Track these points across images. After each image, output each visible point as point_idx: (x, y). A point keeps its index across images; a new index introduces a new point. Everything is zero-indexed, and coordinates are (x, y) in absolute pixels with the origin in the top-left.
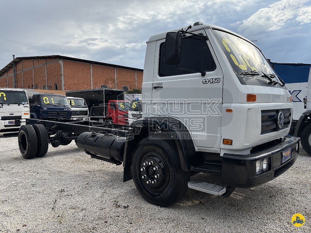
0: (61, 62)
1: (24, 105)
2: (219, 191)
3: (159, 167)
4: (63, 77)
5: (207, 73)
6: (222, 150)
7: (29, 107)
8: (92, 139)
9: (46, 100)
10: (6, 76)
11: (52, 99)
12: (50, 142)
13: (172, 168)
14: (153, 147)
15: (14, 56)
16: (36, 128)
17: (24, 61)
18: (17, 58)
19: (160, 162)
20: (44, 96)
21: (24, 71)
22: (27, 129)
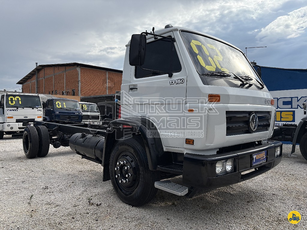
0: (78, 69)
1: (37, 109)
2: (182, 191)
3: (131, 167)
4: (80, 84)
5: (174, 74)
6: (186, 150)
7: (42, 110)
8: (81, 139)
9: (59, 105)
10: (29, 82)
11: (64, 103)
12: (52, 143)
13: (142, 167)
14: (126, 147)
15: (37, 63)
16: (38, 130)
17: (46, 68)
18: (40, 66)
19: (132, 161)
20: (57, 100)
21: (45, 78)
22: (31, 131)
